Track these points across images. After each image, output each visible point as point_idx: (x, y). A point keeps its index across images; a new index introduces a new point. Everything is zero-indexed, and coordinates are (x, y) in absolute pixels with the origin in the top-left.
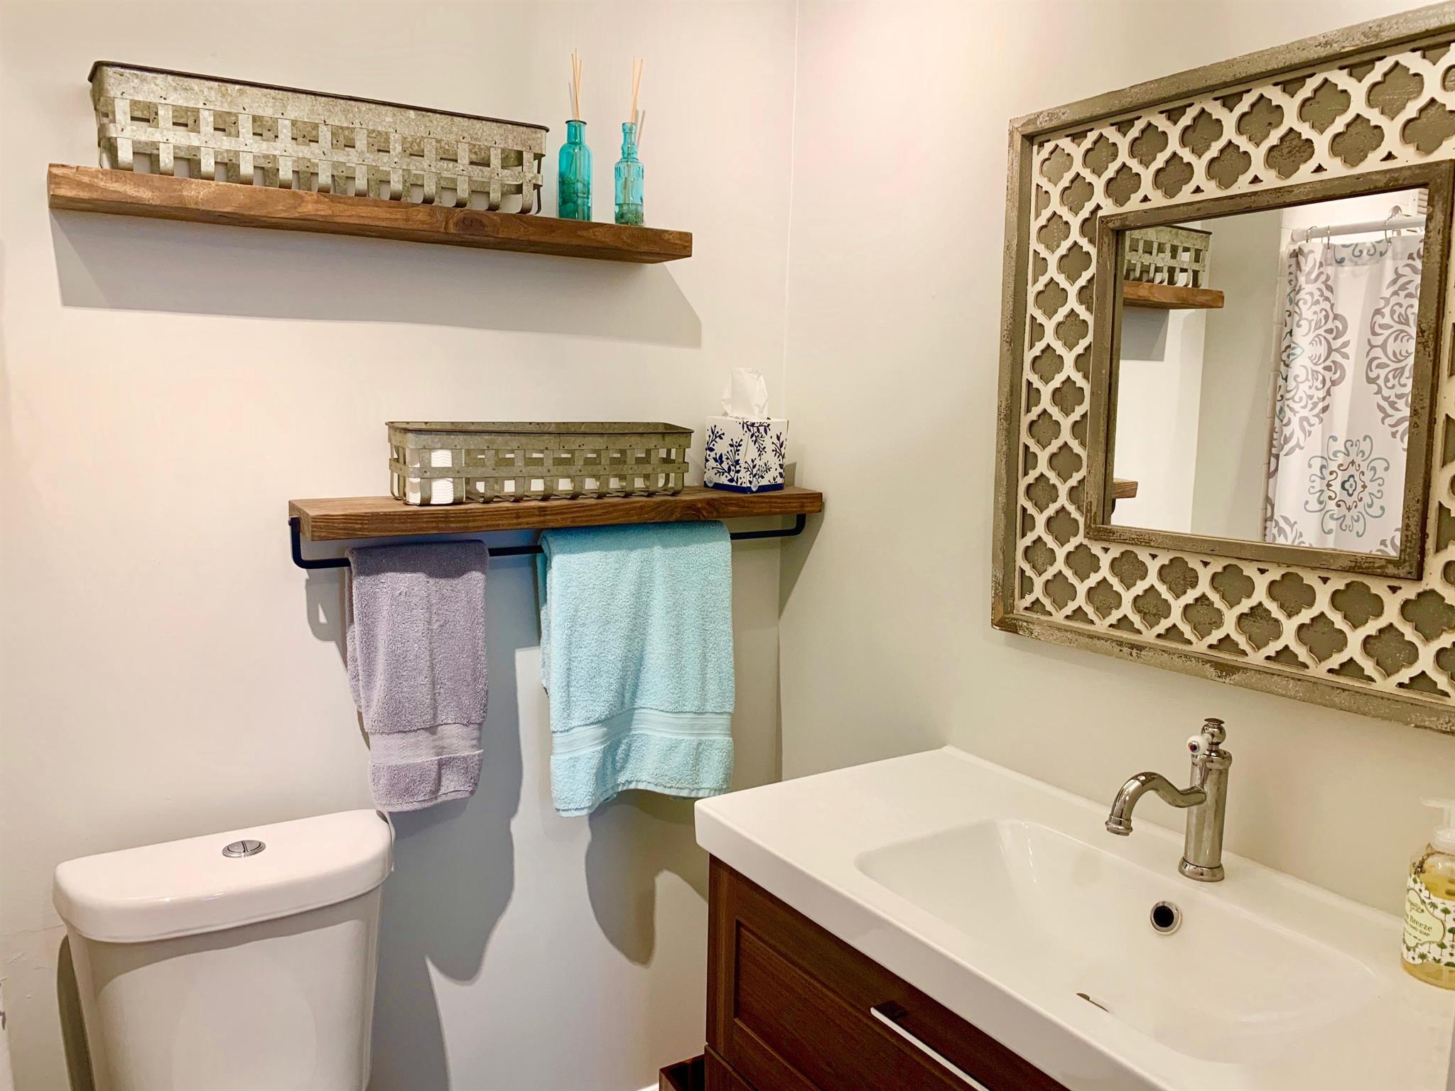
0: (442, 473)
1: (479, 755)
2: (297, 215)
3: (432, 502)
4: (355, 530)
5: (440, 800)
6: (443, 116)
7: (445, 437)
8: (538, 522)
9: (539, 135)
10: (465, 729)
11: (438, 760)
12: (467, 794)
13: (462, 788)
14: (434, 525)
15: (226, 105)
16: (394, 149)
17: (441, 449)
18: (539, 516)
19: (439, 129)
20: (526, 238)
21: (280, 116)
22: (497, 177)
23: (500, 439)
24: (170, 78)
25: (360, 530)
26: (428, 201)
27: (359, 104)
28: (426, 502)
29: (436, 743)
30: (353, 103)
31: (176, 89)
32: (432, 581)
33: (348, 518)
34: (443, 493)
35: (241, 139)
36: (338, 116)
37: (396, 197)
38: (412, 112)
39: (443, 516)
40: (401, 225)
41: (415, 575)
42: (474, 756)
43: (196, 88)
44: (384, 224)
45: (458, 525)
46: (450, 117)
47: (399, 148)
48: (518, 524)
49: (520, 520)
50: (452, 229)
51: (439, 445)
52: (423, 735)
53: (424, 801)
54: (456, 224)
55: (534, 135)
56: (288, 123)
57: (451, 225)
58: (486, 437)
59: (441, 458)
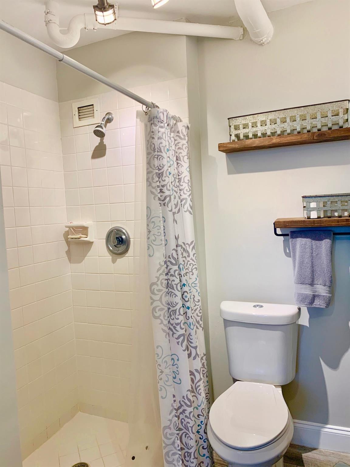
0: (313, 209)
1: (329, 296)
2: (271, 143)
3: (311, 218)
4: (287, 225)
5: (313, 306)
6: (312, 106)
7: (314, 199)
8: (346, 224)
9: (345, 103)
10: (324, 287)
11: (314, 295)
12: (324, 307)
13: (322, 305)
14: (310, 224)
15: (254, 120)
16: (298, 119)
17: (313, 202)
18: (346, 222)
19: (311, 110)
20: (340, 136)
21: (267, 119)
22: (330, 119)
23: (332, 198)
24: (242, 117)
25: (288, 225)
26: (309, 131)
27: (287, 110)
28: (309, 218)
29: (313, 289)
30: (286, 110)
31: (243, 120)
32: (313, 241)
33: (284, 222)
34: (314, 215)
35: (258, 127)
36: (282, 115)
37: (299, 133)
38: (302, 108)
39: (314, 221)
40: (299, 140)
41: (307, 239)
42: (327, 296)
43: (248, 118)
44: (295, 141)
45: (318, 224)
46: (314, 106)
47: (299, 119)
48: (338, 224)
49: (339, 223)
50: (315, 138)
51: (312, 201)
52: (308, 286)
53: (307, 305)
54: (316, 136)
55: (343, 103)
56: (269, 120)
57: (315, 137)
58: (327, 198)
59: (313, 205)
